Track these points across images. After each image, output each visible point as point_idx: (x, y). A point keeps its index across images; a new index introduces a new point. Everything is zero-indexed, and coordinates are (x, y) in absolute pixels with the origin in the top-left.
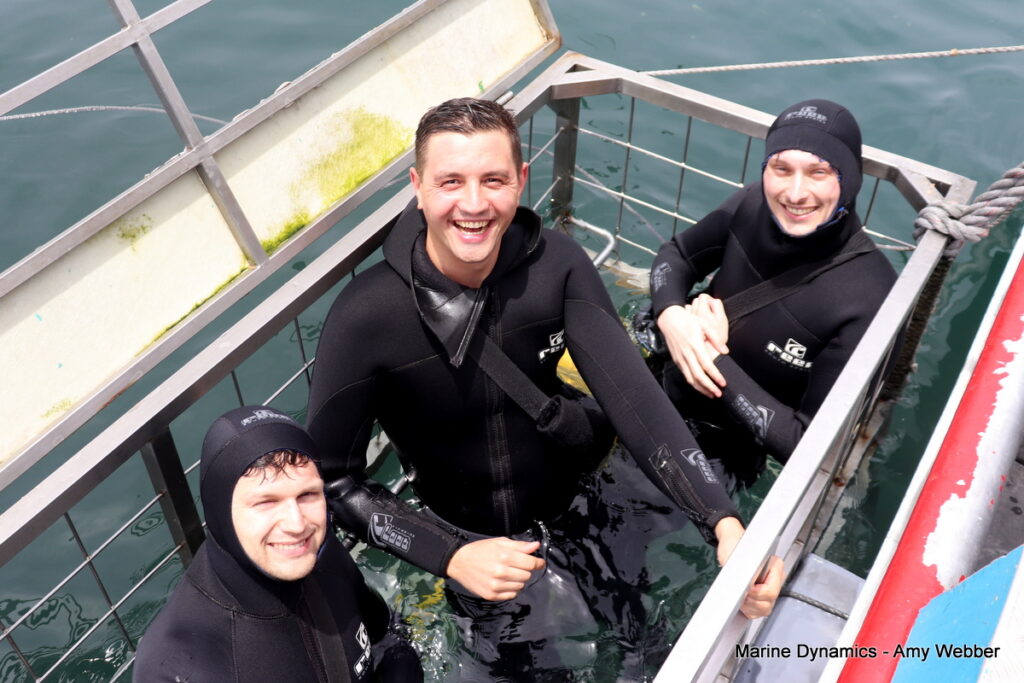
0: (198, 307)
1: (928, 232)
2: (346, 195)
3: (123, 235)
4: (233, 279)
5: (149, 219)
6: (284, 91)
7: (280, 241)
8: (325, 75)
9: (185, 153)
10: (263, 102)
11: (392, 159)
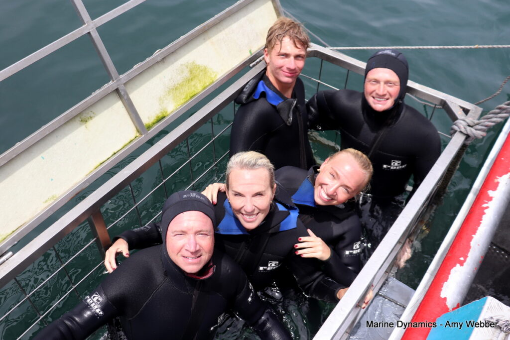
0: (115, 154)
1: (457, 132)
2: (185, 103)
3: (82, 121)
4: (131, 141)
5: (94, 113)
6: (158, 54)
7: (154, 124)
8: (178, 46)
9: (111, 83)
10: (148, 59)
11: (207, 86)
